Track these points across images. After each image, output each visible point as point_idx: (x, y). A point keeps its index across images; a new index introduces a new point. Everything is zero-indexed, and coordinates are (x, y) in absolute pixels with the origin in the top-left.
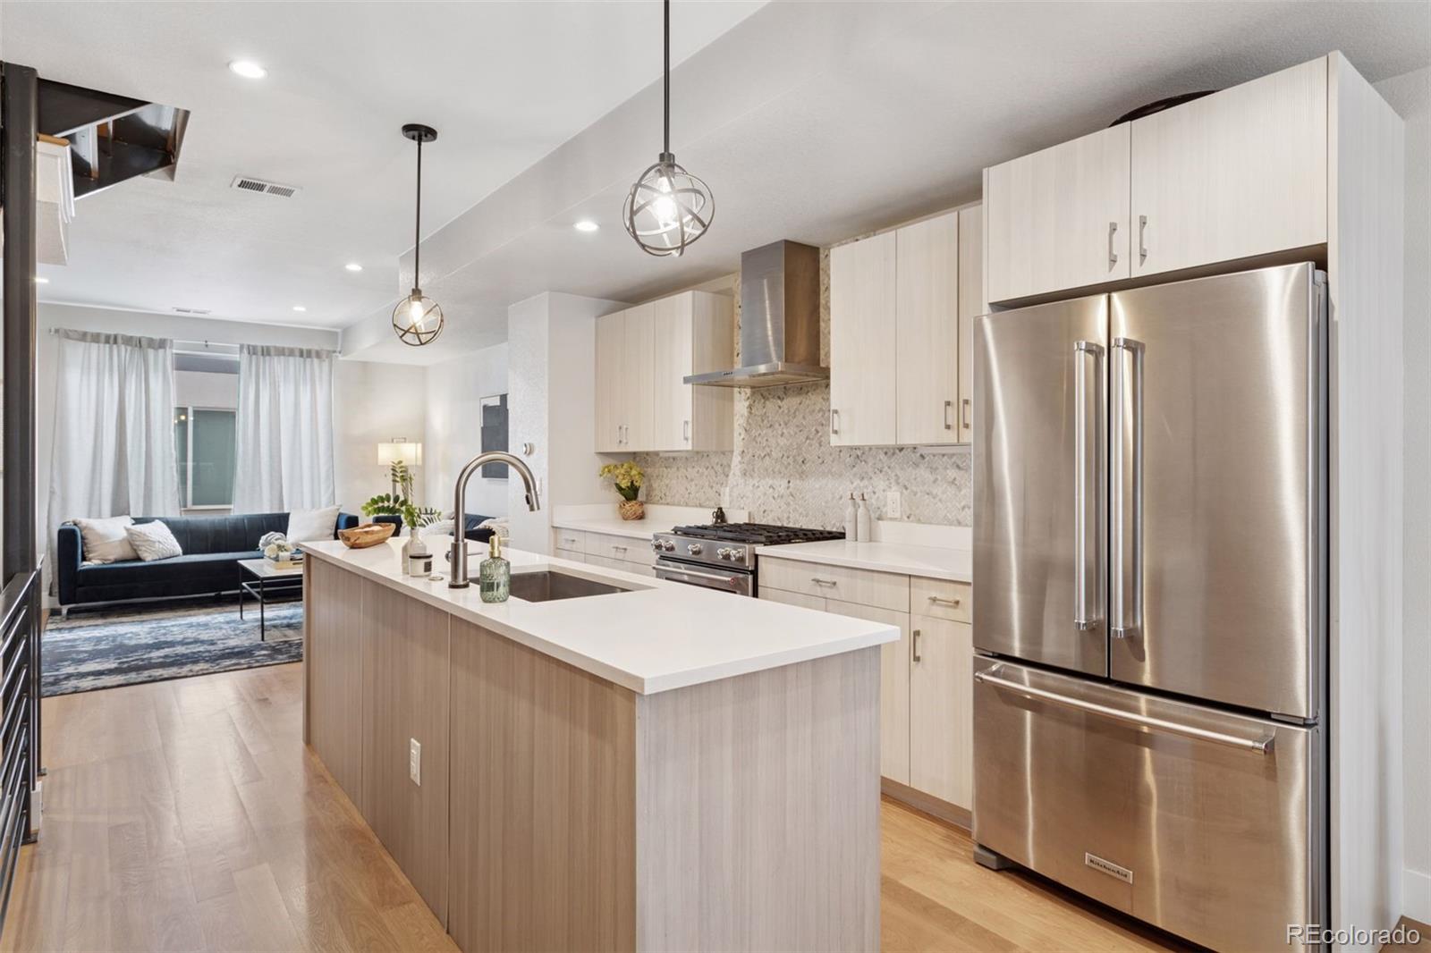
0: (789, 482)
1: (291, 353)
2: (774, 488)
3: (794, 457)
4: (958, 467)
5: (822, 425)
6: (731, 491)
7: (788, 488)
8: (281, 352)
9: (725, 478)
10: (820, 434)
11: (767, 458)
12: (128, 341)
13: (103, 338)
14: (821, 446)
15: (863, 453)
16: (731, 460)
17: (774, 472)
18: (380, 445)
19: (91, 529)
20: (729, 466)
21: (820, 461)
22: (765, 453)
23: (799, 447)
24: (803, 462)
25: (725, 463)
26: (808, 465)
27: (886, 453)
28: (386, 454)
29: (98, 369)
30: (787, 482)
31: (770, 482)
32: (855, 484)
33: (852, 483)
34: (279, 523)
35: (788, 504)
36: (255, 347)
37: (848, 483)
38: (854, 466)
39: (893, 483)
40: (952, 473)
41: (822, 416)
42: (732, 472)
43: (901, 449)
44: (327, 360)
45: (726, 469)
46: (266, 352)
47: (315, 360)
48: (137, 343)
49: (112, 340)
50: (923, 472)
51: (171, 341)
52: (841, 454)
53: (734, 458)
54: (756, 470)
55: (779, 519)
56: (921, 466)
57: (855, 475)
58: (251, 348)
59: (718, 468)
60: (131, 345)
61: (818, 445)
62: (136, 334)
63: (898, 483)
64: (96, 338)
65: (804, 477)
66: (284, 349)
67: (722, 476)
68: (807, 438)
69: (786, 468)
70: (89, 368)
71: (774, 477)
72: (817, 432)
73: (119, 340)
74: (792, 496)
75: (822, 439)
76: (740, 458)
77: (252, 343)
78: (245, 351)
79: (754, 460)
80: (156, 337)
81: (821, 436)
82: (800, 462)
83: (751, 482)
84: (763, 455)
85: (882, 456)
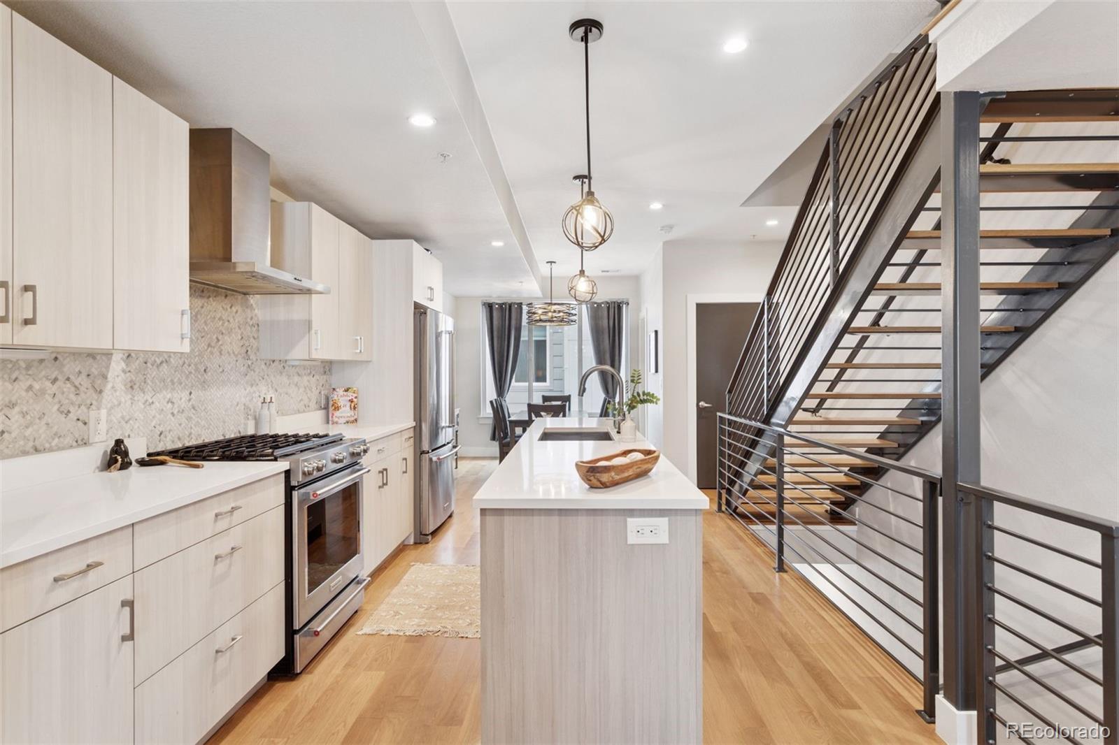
0: (191, 393)
2: (173, 403)
3: (196, 365)
4: (298, 374)
5: (222, 334)
6: (109, 414)
7: (190, 400)
9: (95, 396)
10: (220, 343)
11: (164, 364)
14: (221, 354)
15: (252, 363)
16: (108, 367)
17: (173, 383)
20: (105, 377)
21: (221, 370)
22: (161, 359)
23: (201, 355)
24: (205, 370)
25: (95, 371)
26: (209, 374)
27: (266, 364)
30: (188, 393)
31: (169, 396)
32: (247, 391)
33: (246, 390)
35: (189, 419)
37: (243, 390)
38: (246, 375)
39: (271, 388)
40: (296, 379)
41: (223, 325)
42: (109, 386)
43: (274, 361)
45: (99, 382)
50: (285, 379)
52: (237, 364)
53: (113, 364)
54: (149, 381)
55: (179, 439)
56: (284, 374)
57: (247, 383)
59: (83, 381)
61: (219, 354)
63: (272, 388)
65: (206, 387)
67: (91, 391)
68: (209, 345)
69: (187, 377)
71: (173, 389)
72: (218, 340)
74: (194, 408)
75: (222, 348)
76: (123, 365)
79: (147, 367)
81: (221, 345)
82: (202, 370)
83: (140, 397)
84: (158, 362)
85: (263, 366)
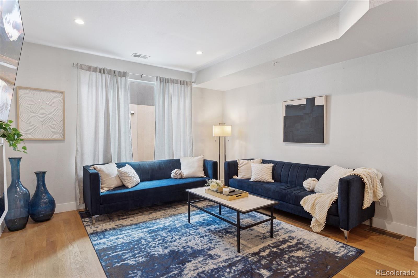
1: (177, 82)
8: (173, 81)
12: (110, 72)
13: (98, 70)
18: (213, 126)
19: (102, 171)
28: (217, 131)
29: (96, 86)
34: (176, 164)
36: (163, 78)
44: (189, 86)
46: (167, 81)
47: (185, 86)
48: (113, 73)
49: (102, 71)
51: (128, 73)
58: (161, 78)
60: (111, 75)
62: (113, 68)
64: (95, 70)
66: (174, 80)
70: (92, 85)
73: (106, 72)
77: (161, 76)
78: (159, 80)
80: (122, 70)
